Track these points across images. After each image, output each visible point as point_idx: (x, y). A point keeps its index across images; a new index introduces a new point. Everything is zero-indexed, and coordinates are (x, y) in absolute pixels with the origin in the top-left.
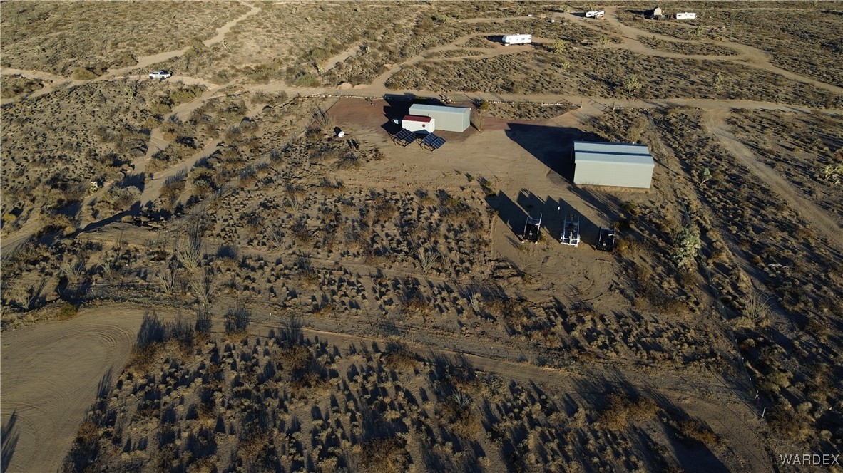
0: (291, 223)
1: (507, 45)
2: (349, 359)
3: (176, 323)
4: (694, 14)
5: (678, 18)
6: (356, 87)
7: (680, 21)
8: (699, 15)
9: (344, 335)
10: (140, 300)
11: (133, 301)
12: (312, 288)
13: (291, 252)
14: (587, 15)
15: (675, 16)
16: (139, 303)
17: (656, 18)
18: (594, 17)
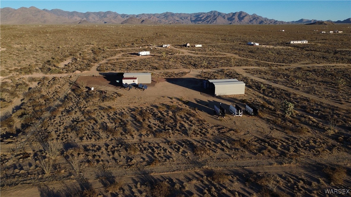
0: (99, 127)
1: (140, 56)
2: (191, 183)
3: (65, 188)
4: (201, 45)
5: (196, 46)
6: (83, 72)
7: (197, 47)
8: (203, 46)
9: (176, 172)
10: (28, 182)
11: (23, 183)
12: (137, 154)
13: (110, 139)
14: (163, 46)
15: (195, 46)
16: (29, 183)
17: (189, 47)
18: (166, 47)
